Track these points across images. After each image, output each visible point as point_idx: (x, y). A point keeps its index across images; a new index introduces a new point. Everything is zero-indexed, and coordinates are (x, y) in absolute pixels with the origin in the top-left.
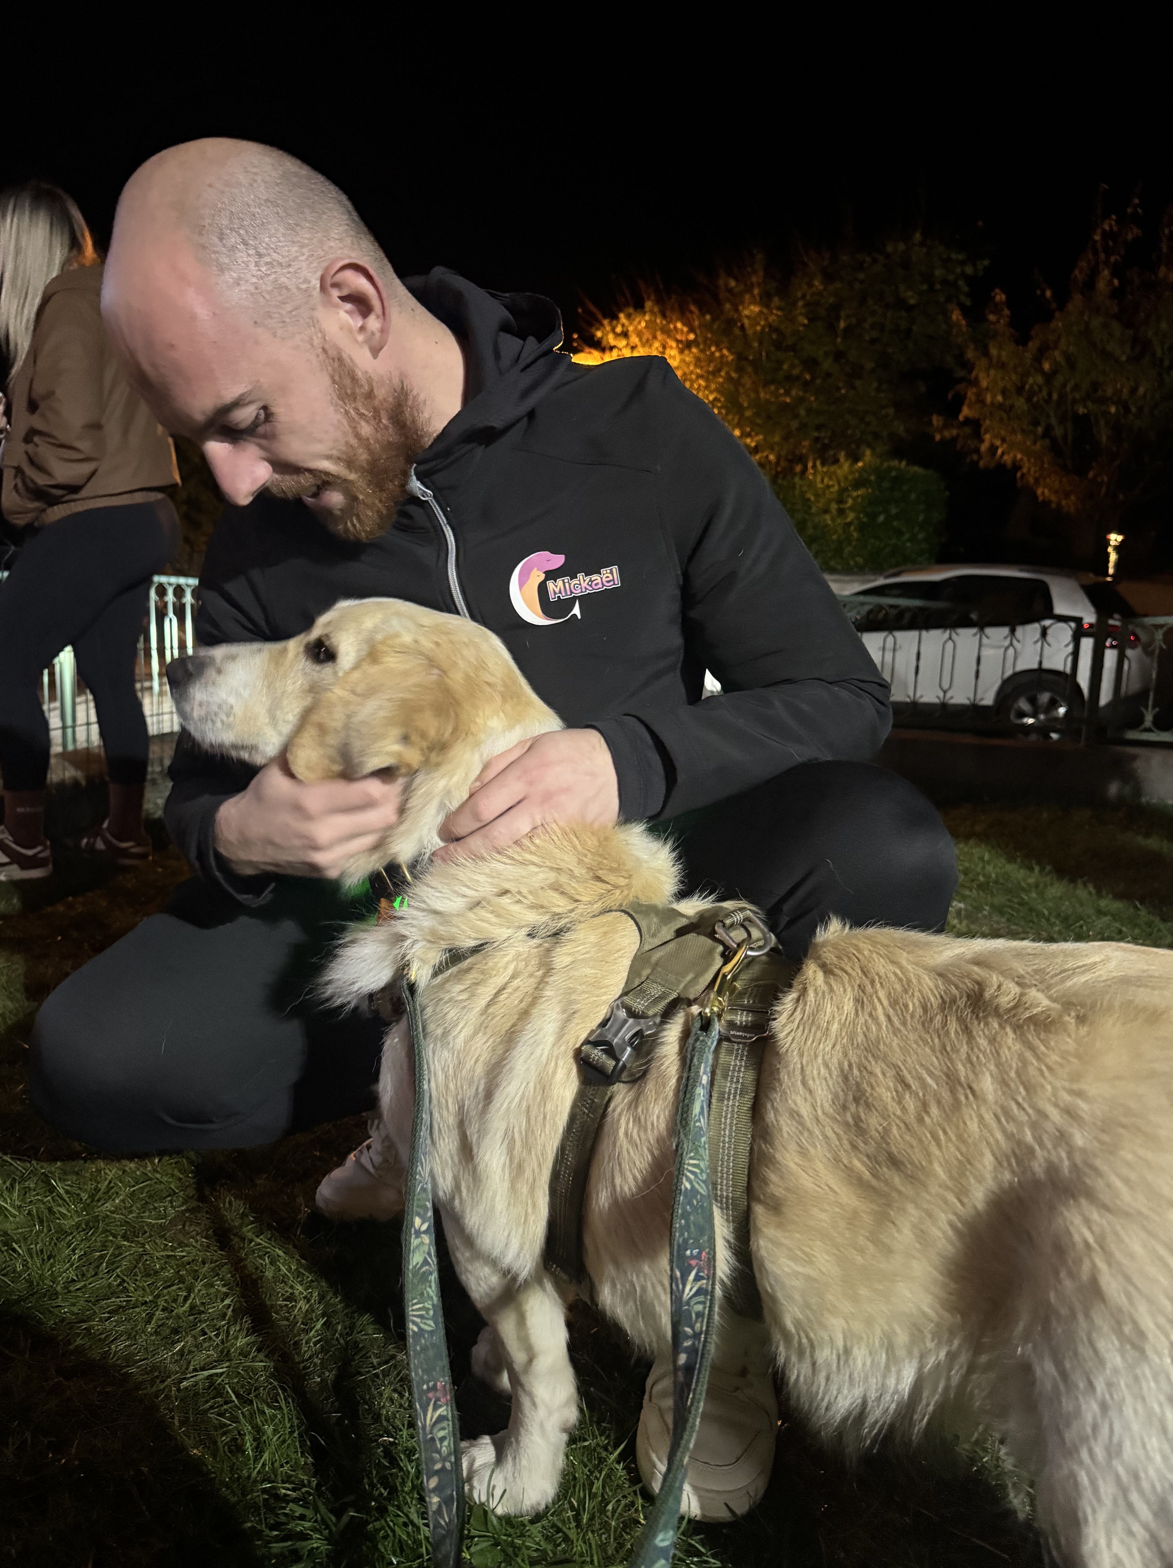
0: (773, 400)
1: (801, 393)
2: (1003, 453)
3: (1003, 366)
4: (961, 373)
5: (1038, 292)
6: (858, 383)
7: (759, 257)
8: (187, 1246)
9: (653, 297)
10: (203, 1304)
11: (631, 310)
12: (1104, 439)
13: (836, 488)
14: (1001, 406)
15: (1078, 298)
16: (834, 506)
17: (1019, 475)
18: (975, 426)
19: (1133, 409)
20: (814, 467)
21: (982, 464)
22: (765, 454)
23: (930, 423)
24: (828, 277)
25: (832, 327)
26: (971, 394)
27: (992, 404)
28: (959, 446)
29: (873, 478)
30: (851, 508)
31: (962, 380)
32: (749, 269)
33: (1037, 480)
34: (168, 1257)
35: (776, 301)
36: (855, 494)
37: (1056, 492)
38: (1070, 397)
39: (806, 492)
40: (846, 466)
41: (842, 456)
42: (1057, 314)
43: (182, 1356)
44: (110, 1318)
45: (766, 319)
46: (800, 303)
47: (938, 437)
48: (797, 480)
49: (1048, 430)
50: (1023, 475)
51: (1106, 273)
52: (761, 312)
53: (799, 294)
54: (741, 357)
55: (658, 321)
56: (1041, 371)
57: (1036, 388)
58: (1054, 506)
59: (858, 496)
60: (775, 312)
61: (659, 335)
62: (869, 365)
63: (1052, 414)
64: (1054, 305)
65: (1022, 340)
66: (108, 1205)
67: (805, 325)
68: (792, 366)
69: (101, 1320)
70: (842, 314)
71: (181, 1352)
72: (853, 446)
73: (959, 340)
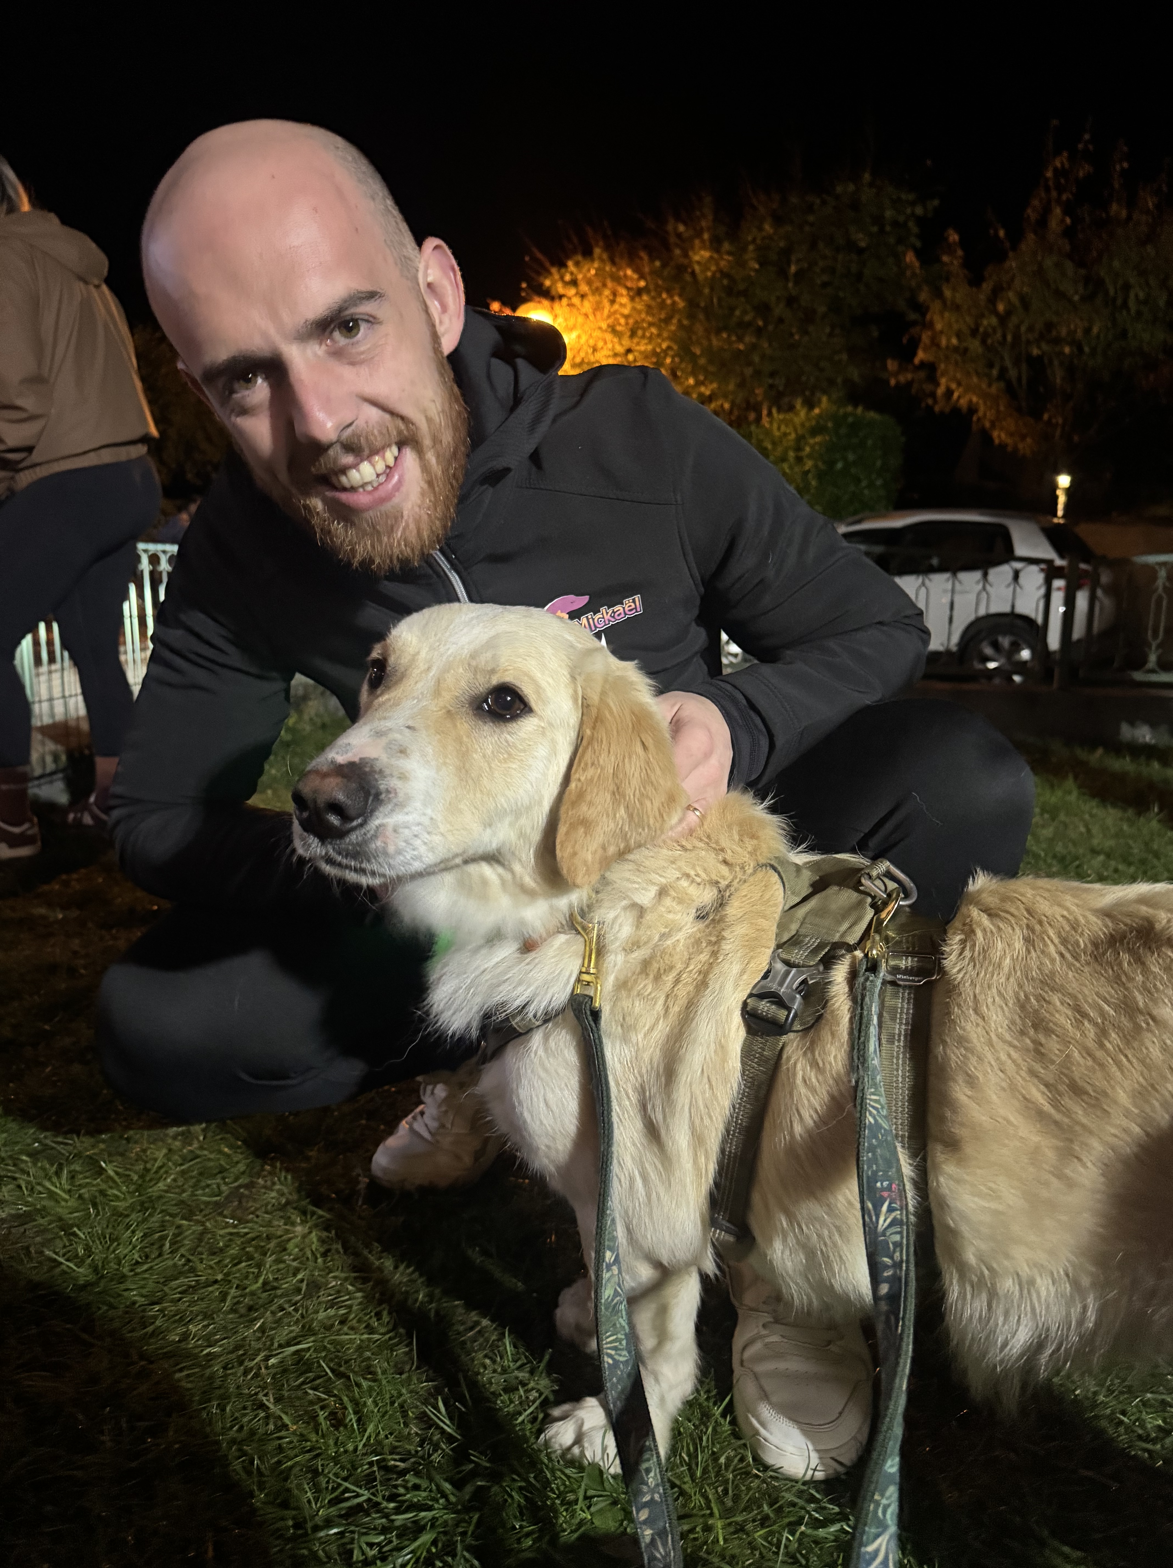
0: (726, 347)
1: (754, 340)
2: (959, 397)
3: (957, 308)
4: (913, 316)
5: (992, 232)
6: (811, 328)
7: (708, 200)
8: (248, 1222)
9: (601, 243)
10: (276, 1279)
11: (579, 258)
12: (1058, 381)
13: (793, 436)
14: (956, 349)
15: (1031, 237)
16: (791, 454)
17: (975, 418)
18: (930, 370)
19: (1087, 349)
20: (770, 414)
21: (937, 409)
22: (719, 403)
23: (884, 367)
24: (778, 220)
25: (783, 273)
26: (926, 337)
27: (947, 347)
28: (913, 391)
29: (830, 425)
30: (810, 456)
31: (914, 323)
32: (698, 213)
33: (993, 424)
34: (231, 1234)
35: (726, 246)
36: (812, 441)
37: (1011, 435)
38: (1024, 338)
39: (762, 441)
40: (803, 413)
41: (798, 403)
42: (1011, 254)
43: (263, 1332)
44: (180, 1299)
45: (717, 264)
46: (751, 247)
47: (893, 382)
48: (753, 428)
49: (1003, 371)
50: (979, 419)
51: (1058, 211)
52: (711, 257)
53: (750, 238)
54: (692, 304)
55: (608, 268)
56: (995, 312)
57: (990, 330)
58: (1009, 449)
59: (816, 443)
60: (726, 257)
61: (610, 284)
62: (822, 309)
63: (1006, 356)
64: (1007, 245)
65: (976, 281)
66: (161, 1185)
67: (756, 270)
68: (745, 312)
69: (172, 1301)
70: (793, 258)
71: (262, 1329)
72: (807, 393)
73: (913, 283)
